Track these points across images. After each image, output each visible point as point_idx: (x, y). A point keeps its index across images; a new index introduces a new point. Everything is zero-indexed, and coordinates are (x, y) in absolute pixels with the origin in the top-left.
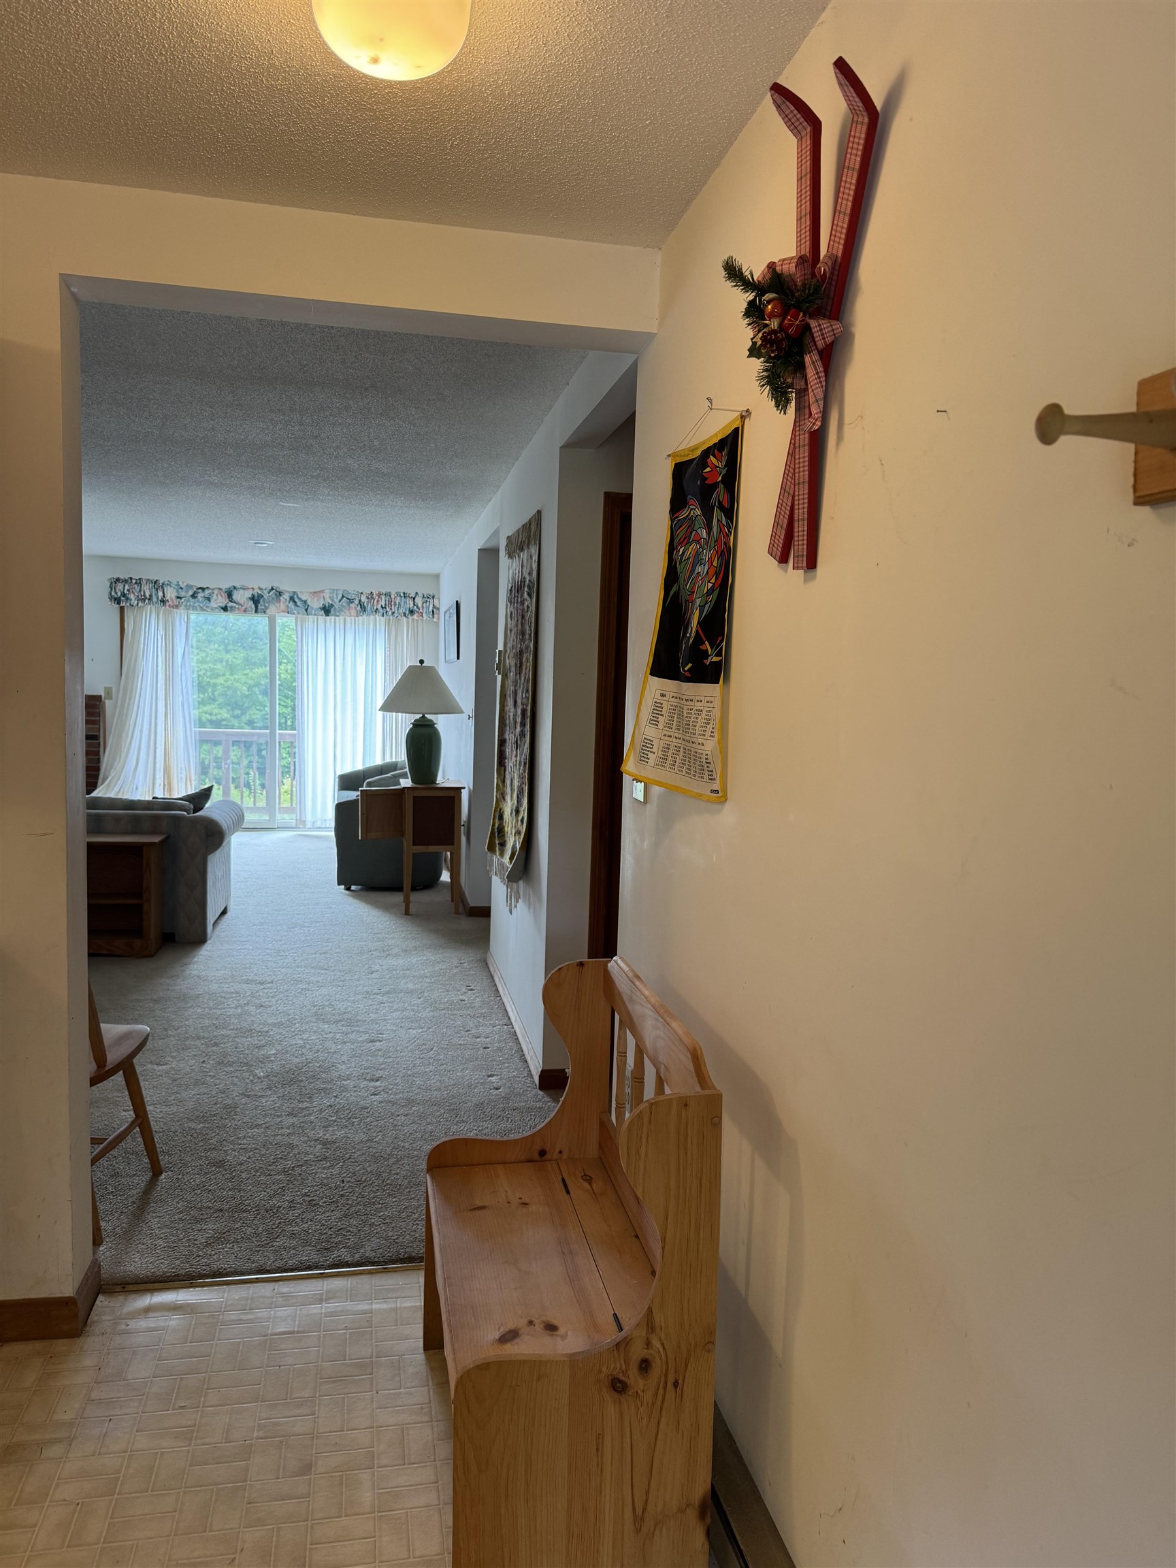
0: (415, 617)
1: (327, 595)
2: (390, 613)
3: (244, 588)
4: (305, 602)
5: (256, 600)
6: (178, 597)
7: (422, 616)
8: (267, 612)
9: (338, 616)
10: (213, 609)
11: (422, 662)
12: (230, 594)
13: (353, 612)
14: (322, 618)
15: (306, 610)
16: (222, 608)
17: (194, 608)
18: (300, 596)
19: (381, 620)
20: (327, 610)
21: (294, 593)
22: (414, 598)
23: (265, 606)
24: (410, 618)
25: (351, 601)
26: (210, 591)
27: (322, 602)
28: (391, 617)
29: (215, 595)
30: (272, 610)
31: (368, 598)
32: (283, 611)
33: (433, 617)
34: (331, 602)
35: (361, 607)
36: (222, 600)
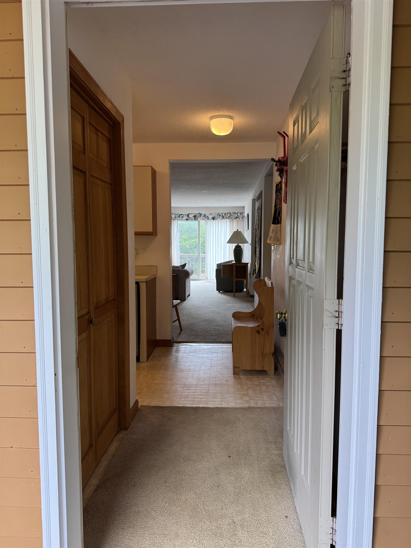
0: (238, 219)
1: (213, 214)
2: (231, 218)
3: (192, 214)
4: (208, 217)
5: (195, 217)
6: (175, 217)
7: (240, 219)
8: (198, 220)
9: (216, 220)
10: (184, 220)
11: (237, 230)
12: (188, 216)
13: (221, 219)
14: (212, 221)
15: (208, 219)
16: (186, 219)
17: (179, 220)
18: (206, 215)
19: (228, 220)
20: (213, 219)
21: (205, 214)
22: (237, 214)
23: (197, 218)
24: (236, 219)
25: (220, 215)
26: (183, 215)
27: (212, 216)
28: (231, 219)
29: (184, 216)
30: (199, 219)
31: (225, 214)
32: (202, 219)
33: (243, 219)
34: (214, 216)
35: (223, 217)
36: (185, 217)
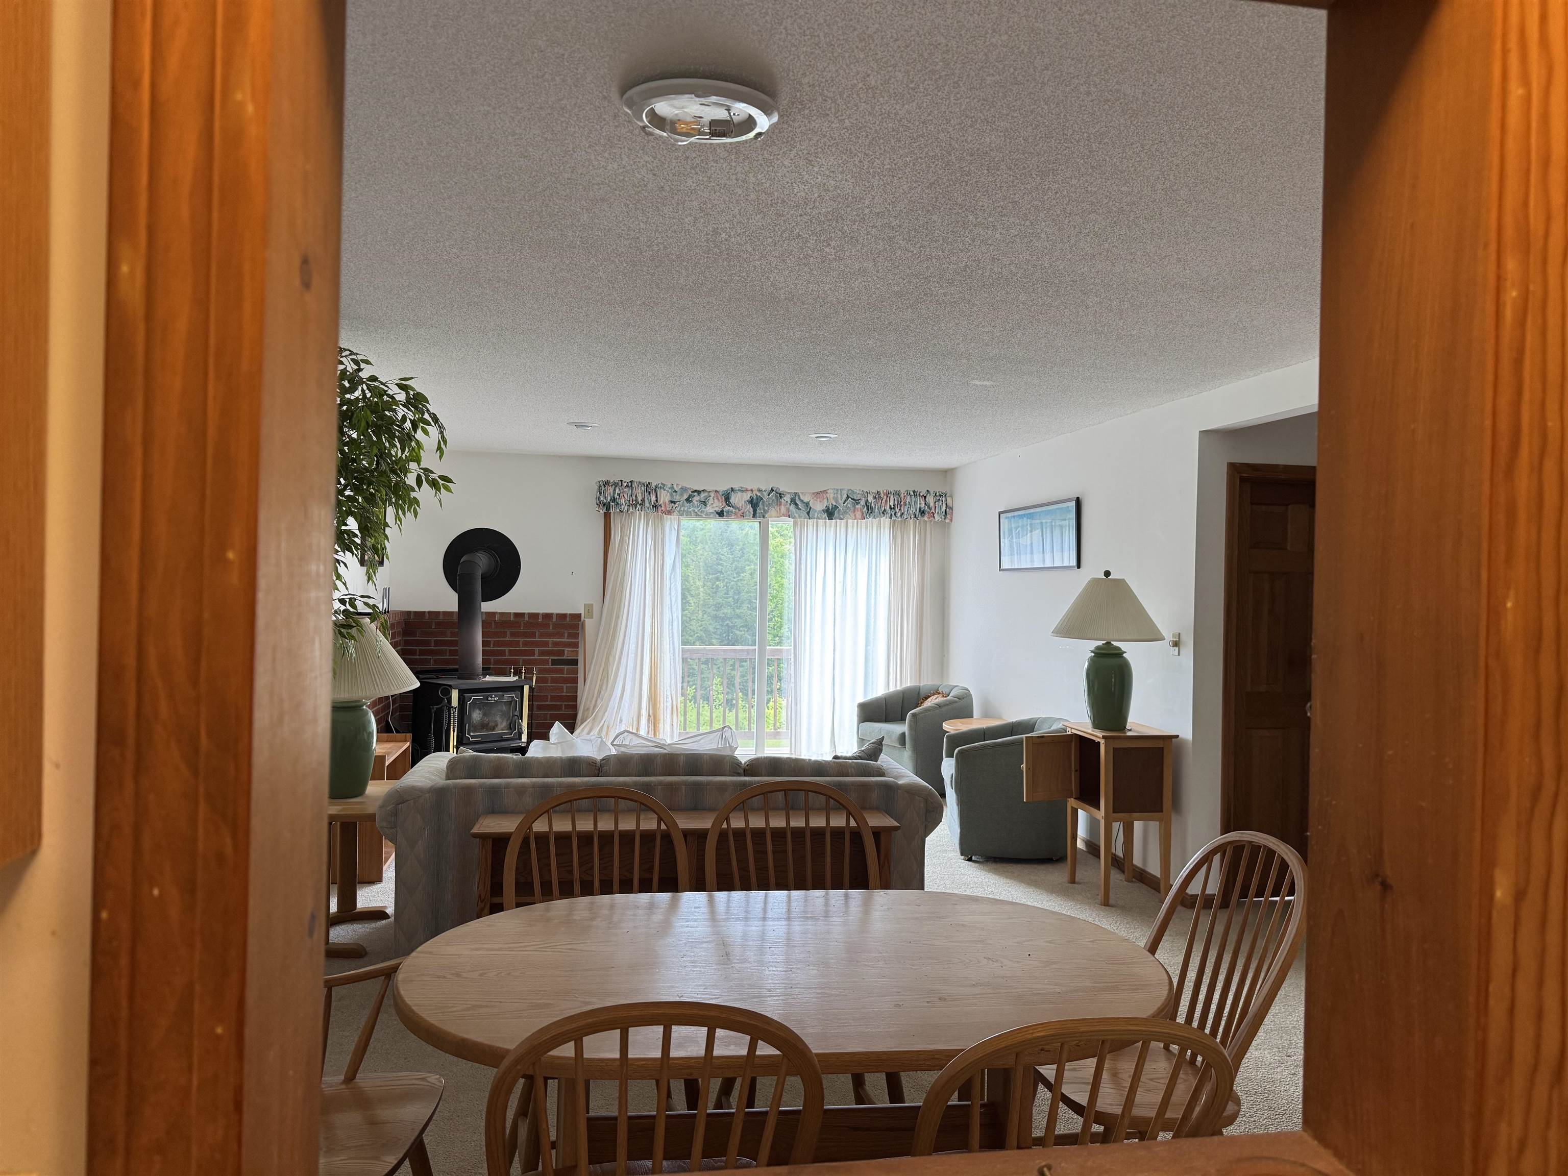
0: (926, 518)
1: (831, 495)
2: (899, 514)
3: (743, 490)
4: (807, 504)
5: (754, 503)
6: (673, 502)
7: (934, 517)
9: (841, 519)
10: (708, 515)
11: (1107, 574)
12: (727, 498)
13: (858, 514)
14: (823, 521)
15: (808, 513)
16: (717, 513)
17: (688, 514)
18: (802, 498)
19: (886, 521)
20: (830, 513)
21: (796, 494)
22: (925, 497)
23: (764, 510)
24: (919, 519)
25: (857, 502)
26: (706, 494)
27: (825, 504)
28: (898, 519)
29: (711, 499)
30: (775, 514)
31: (875, 498)
32: (783, 515)
33: (945, 518)
34: (834, 504)
35: (868, 509)
36: (716, 504)
